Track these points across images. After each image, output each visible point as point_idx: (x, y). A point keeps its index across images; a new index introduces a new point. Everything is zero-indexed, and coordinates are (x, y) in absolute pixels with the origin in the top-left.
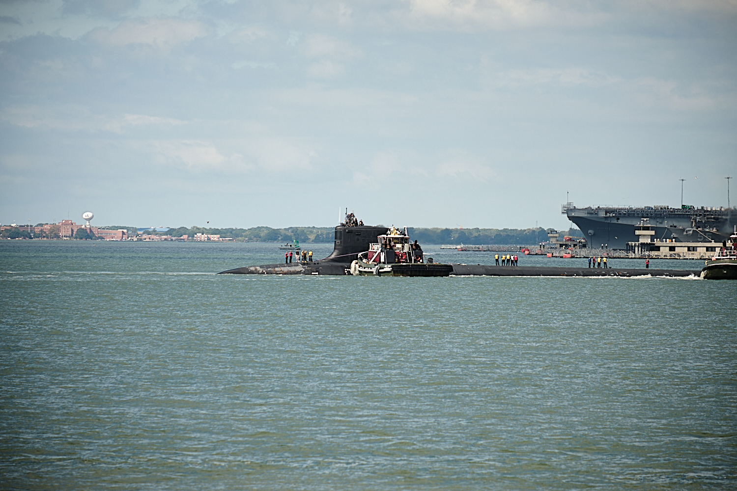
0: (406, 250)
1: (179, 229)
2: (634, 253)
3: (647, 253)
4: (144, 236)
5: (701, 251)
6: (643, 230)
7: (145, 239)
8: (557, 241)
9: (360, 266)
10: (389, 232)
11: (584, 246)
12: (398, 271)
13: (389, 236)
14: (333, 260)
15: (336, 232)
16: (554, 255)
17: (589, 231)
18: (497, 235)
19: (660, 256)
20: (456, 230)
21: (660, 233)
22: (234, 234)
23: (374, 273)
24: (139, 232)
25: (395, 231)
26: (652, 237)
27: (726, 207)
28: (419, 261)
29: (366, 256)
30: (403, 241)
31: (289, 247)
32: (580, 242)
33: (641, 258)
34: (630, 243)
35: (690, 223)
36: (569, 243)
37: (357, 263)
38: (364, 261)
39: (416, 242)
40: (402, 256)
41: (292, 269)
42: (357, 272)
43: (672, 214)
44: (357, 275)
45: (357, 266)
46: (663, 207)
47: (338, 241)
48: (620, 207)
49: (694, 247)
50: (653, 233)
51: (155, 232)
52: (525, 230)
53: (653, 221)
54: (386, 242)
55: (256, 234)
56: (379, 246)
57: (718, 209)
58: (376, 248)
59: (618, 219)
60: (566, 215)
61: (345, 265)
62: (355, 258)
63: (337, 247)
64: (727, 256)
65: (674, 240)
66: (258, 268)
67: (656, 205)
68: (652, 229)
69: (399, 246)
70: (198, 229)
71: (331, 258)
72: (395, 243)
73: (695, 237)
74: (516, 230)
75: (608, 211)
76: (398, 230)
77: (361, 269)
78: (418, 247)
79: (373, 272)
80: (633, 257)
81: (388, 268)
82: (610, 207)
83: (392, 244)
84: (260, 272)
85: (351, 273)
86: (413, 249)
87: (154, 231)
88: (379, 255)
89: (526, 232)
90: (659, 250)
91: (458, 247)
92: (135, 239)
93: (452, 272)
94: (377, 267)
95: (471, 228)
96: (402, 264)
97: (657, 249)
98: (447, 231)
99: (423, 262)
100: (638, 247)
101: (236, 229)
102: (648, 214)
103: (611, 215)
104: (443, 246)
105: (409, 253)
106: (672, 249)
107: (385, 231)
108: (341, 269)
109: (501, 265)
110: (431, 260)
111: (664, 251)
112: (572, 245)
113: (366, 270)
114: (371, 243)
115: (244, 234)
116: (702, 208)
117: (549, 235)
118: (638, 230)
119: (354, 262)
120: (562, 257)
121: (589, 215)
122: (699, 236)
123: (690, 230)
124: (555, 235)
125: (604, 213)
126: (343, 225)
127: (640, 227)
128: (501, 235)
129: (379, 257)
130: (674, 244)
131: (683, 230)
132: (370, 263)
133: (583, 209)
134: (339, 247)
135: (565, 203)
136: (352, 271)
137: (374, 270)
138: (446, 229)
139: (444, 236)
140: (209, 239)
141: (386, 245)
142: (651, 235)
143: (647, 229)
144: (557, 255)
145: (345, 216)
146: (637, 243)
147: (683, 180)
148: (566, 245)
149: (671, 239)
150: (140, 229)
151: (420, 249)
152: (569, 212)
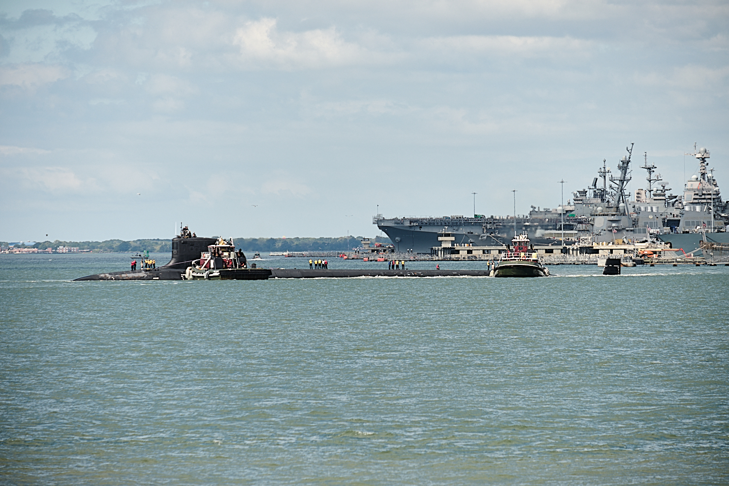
0: (232, 258)
1: (44, 243)
2: (438, 255)
3: (448, 256)
4: (15, 250)
5: (495, 253)
6: (445, 236)
7: (16, 252)
8: (369, 247)
9: (193, 272)
10: (217, 242)
11: (393, 251)
12: (225, 275)
13: (217, 246)
14: (171, 267)
15: (173, 243)
16: (370, 259)
17: (397, 238)
18: (314, 243)
19: (459, 258)
20: (280, 239)
21: (459, 239)
22: (92, 246)
23: (205, 278)
24: (10, 246)
25: (223, 242)
26: (453, 243)
27: (513, 215)
28: (243, 267)
29: (198, 263)
30: (230, 249)
31: (139, 257)
32: (389, 247)
33: (444, 260)
34: (434, 247)
35: (482, 230)
36: (380, 249)
37: (191, 269)
38: (197, 267)
39: (240, 250)
40: (229, 263)
41: (136, 275)
42: (191, 277)
43: (467, 222)
44: (191, 279)
45: (191, 271)
46: (458, 217)
47: (175, 251)
48: (422, 217)
49: (488, 250)
50: (453, 239)
51: (24, 246)
52: (338, 239)
53: (451, 229)
54: (215, 251)
55: (109, 246)
56: (209, 254)
57: (505, 218)
58: (207, 256)
59: (421, 227)
60: (377, 225)
61: (182, 271)
62: (190, 265)
63: (174, 256)
64: (511, 257)
65: (471, 244)
66: (107, 275)
67: (452, 215)
68: (453, 235)
69: (226, 254)
70: (61, 242)
71: (169, 265)
72: (223, 252)
73: (488, 241)
74: (331, 238)
75: (411, 221)
76: (225, 240)
77: (195, 274)
78: (242, 254)
79: (203, 277)
80: (437, 259)
81: (216, 273)
82: (414, 217)
83: (220, 252)
84: (109, 278)
85: (186, 277)
86: (238, 257)
87: (23, 244)
88: (209, 262)
89: (339, 240)
90: (459, 253)
91: (285, 253)
92: (7, 252)
93: (271, 276)
94: (207, 272)
95: (293, 238)
96: (228, 269)
97: (457, 252)
98: (273, 241)
99: (246, 268)
100: (441, 251)
101: (92, 242)
102: (446, 223)
103: (415, 224)
104: (272, 254)
105: (235, 260)
106: (470, 252)
107: (213, 241)
108: (178, 274)
109: (314, 269)
110: (254, 265)
111: (463, 254)
112: (382, 251)
113: (199, 275)
114: (203, 252)
115: (99, 246)
116: (492, 217)
117: (362, 242)
118: (441, 236)
119: (189, 268)
120: (376, 261)
121: (396, 225)
122: (492, 241)
123: (484, 236)
124: (367, 242)
125: (409, 222)
126: (179, 237)
127: (443, 234)
128: (318, 243)
129: (209, 264)
130: (471, 248)
131: (479, 236)
132: (202, 269)
133: (390, 220)
134: (176, 256)
135: (376, 215)
136: (187, 276)
137: (205, 275)
138: (271, 238)
139: (270, 245)
140: (70, 251)
141: (215, 253)
142: (452, 241)
143: (448, 235)
144: (373, 259)
145: (180, 229)
146: (440, 247)
147: (475, 193)
148: (378, 251)
149: (469, 244)
150: (11, 244)
151: (244, 257)
152: (379, 223)
